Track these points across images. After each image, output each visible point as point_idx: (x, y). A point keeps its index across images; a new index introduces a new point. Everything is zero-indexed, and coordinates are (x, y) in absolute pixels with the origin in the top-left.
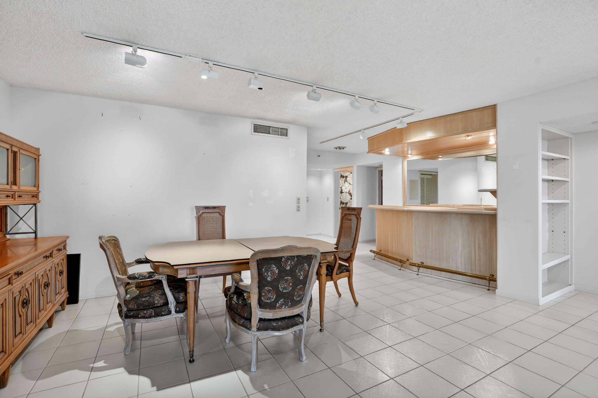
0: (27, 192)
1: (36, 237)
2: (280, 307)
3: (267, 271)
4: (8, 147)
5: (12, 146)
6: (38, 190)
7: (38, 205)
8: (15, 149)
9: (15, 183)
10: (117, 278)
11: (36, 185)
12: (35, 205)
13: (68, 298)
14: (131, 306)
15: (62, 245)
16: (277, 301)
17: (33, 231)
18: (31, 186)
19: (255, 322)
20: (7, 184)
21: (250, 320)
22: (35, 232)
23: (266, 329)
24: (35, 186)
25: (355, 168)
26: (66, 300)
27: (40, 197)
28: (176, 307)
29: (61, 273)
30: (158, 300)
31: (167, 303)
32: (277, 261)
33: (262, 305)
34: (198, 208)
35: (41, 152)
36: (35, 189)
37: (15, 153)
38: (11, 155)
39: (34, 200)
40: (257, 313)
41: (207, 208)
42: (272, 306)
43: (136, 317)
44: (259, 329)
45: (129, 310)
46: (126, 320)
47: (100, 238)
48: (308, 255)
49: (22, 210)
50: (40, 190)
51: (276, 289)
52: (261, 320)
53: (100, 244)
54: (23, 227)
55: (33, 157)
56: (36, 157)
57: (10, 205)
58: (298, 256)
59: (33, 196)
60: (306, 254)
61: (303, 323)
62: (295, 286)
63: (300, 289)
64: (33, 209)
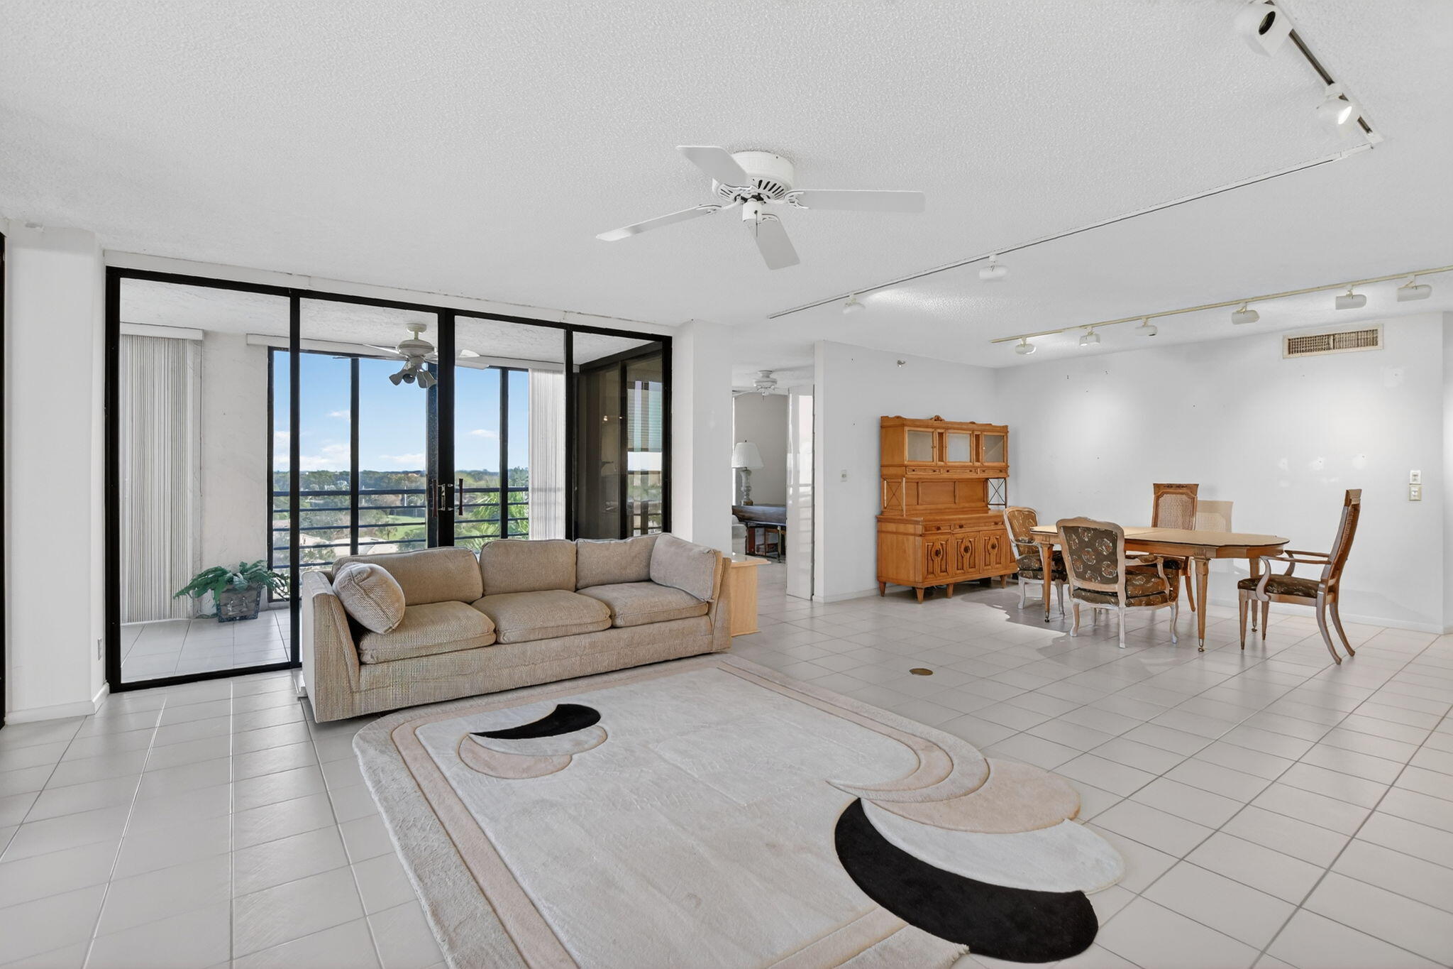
0: (993, 468)
2: (1090, 580)
3: (1070, 539)
4: (970, 431)
5: (974, 431)
6: (1007, 464)
7: (1008, 478)
8: (977, 431)
9: (978, 460)
10: (1012, 540)
11: (1004, 460)
12: (1005, 479)
16: (1086, 571)
17: (1003, 503)
18: (998, 462)
19: (1073, 590)
20: (973, 460)
22: (1006, 505)
23: (1078, 597)
24: (1002, 462)
27: (1010, 471)
32: (1076, 529)
36: (1004, 464)
37: (977, 435)
38: (974, 438)
39: (1003, 474)
40: (1074, 581)
42: (1082, 576)
48: (1107, 530)
50: (1009, 465)
51: (1082, 558)
52: (1078, 588)
55: (1000, 435)
56: (1003, 434)
57: (988, 479)
58: (1095, 530)
59: (1001, 471)
60: (1103, 528)
61: (1117, 603)
62: (1100, 561)
63: (1108, 566)
64: (1004, 482)
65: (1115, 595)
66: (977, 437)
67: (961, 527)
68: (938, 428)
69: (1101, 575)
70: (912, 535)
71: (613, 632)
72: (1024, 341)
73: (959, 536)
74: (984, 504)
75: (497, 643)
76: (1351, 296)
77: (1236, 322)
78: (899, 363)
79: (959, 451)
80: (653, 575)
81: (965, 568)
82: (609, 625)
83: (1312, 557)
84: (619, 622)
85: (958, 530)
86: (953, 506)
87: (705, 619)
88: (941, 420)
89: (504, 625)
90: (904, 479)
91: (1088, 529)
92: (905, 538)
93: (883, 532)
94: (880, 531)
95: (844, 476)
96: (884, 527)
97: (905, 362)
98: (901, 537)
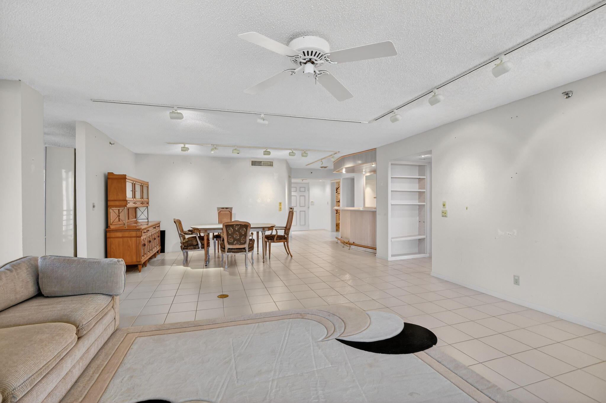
1: (148, 221)
2: (235, 245)
3: (229, 230)
4: (140, 184)
5: (142, 183)
7: (149, 207)
8: (142, 185)
9: (143, 198)
10: (180, 234)
11: (148, 198)
12: (147, 207)
13: (161, 249)
14: (185, 245)
15: (158, 225)
16: (234, 242)
17: (146, 218)
19: (226, 250)
20: (141, 198)
21: (225, 249)
22: (148, 219)
23: (230, 252)
25: (341, 179)
26: (160, 250)
28: (201, 246)
29: (159, 236)
30: (195, 243)
31: (198, 244)
32: (232, 226)
33: (229, 243)
34: (218, 209)
35: (149, 184)
36: (147, 200)
37: (142, 186)
38: (141, 188)
39: (147, 205)
40: (227, 246)
41: (223, 208)
42: (232, 244)
43: (187, 249)
44: (228, 252)
45: (185, 246)
46: (184, 250)
47: (174, 219)
48: (245, 225)
49: (142, 209)
50: (149, 200)
51: (233, 237)
52: (229, 249)
53: (174, 221)
54: (143, 217)
56: (147, 186)
58: (240, 225)
59: (147, 203)
60: (244, 224)
61: (245, 251)
62: (241, 236)
63: (243, 238)
64: (147, 209)
65: (244, 248)
67: (148, 231)
68: (133, 181)
69: (240, 242)
70: (134, 237)
72: (185, 145)
73: (148, 235)
76: (293, 152)
77: (264, 154)
78: (110, 143)
79: (138, 193)
80: (45, 292)
81: (149, 251)
83: (281, 228)
84: (82, 333)
87: (112, 311)
90: (126, 207)
91: (238, 225)
92: (129, 239)
93: (112, 238)
94: (110, 238)
95: (94, 207)
96: (113, 235)
97: (114, 144)
98: (126, 239)
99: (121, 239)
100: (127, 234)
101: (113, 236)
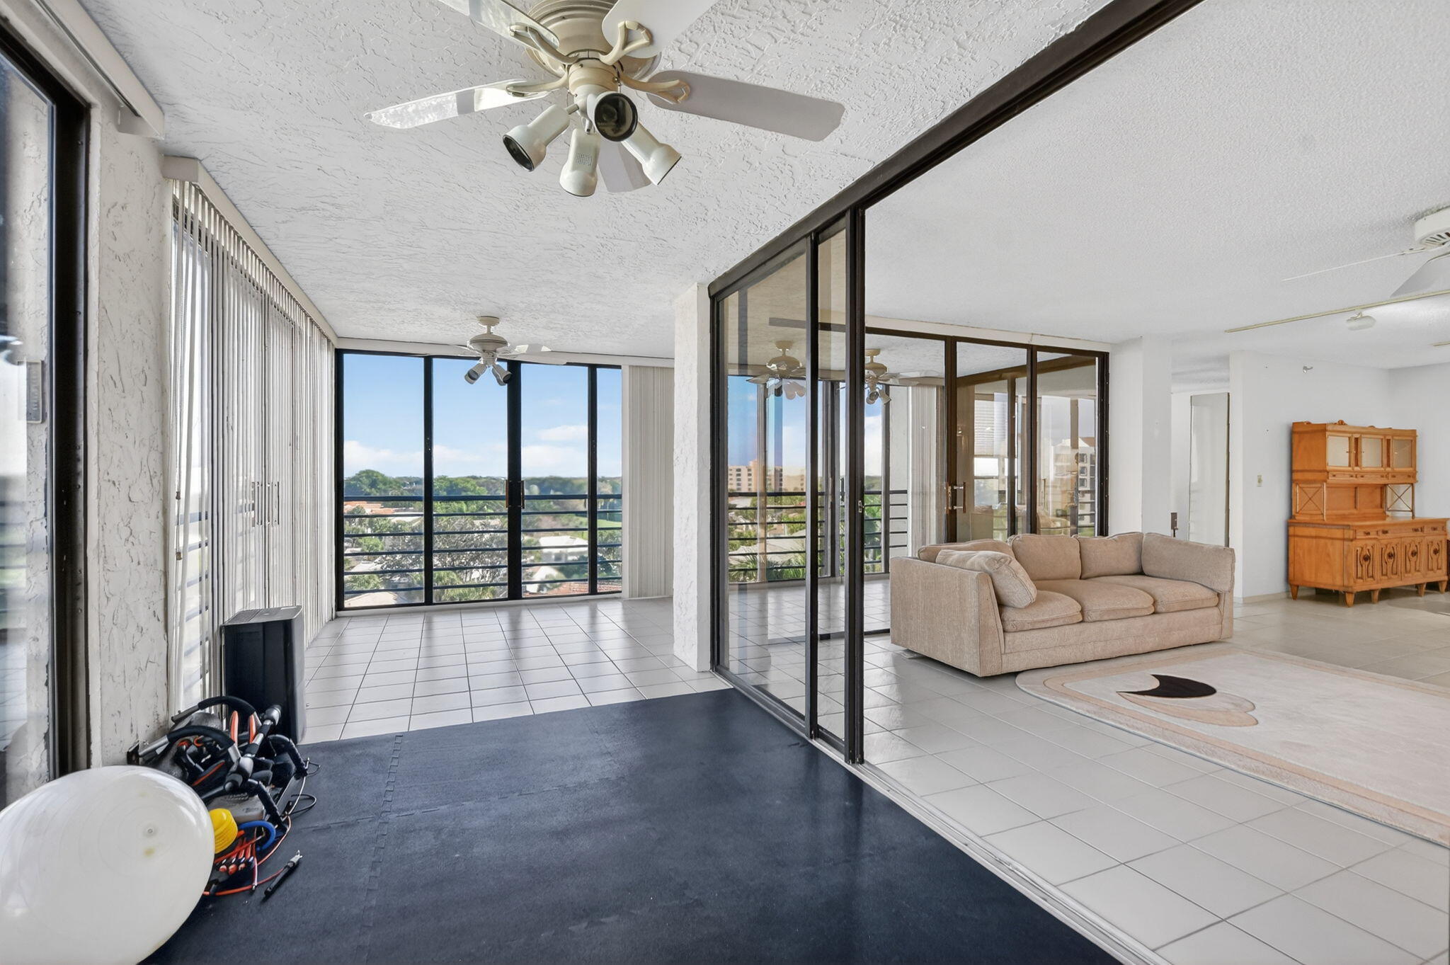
0: (1402, 473)
1: (1414, 517)
4: (1382, 437)
5: (1385, 435)
6: (1415, 470)
7: (1416, 486)
8: (1388, 437)
9: (1388, 465)
11: (1413, 465)
12: (1412, 484)
17: (1409, 510)
18: (1409, 467)
20: (1382, 466)
22: (1412, 512)
24: (1411, 467)
27: (1418, 476)
29: (1437, 552)
35: (1418, 435)
36: (1411, 469)
38: (1385, 444)
39: (1411, 480)
50: (1417, 470)
54: (1401, 505)
55: (1410, 438)
56: (1412, 439)
57: (1388, 485)
59: (1409, 476)
64: (1411, 489)
66: (1388, 441)
67: (1385, 532)
68: (1355, 433)
70: (1339, 539)
71: (1157, 617)
73: (1384, 542)
74: (1380, 510)
75: (1083, 621)
78: (1305, 368)
79: (1371, 457)
80: (1146, 570)
81: (1388, 575)
82: (1153, 611)
84: (1160, 609)
85: (1382, 536)
86: (1355, 511)
87: (1216, 611)
88: (1345, 424)
89: (1088, 605)
90: (1325, 484)
92: (1329, 542)
93: (1298, 536)
94: (1295, 536)
95: (1260, 481)
96: (1300, 531)
97: (1312, 368)
98: (1322, 541)
99: (1314, 541)
100: (1324, 532)
101: (1300, 534)
